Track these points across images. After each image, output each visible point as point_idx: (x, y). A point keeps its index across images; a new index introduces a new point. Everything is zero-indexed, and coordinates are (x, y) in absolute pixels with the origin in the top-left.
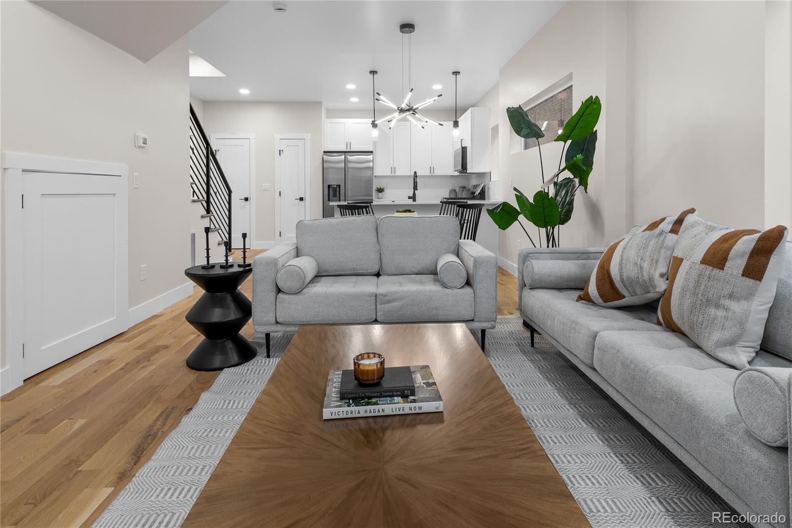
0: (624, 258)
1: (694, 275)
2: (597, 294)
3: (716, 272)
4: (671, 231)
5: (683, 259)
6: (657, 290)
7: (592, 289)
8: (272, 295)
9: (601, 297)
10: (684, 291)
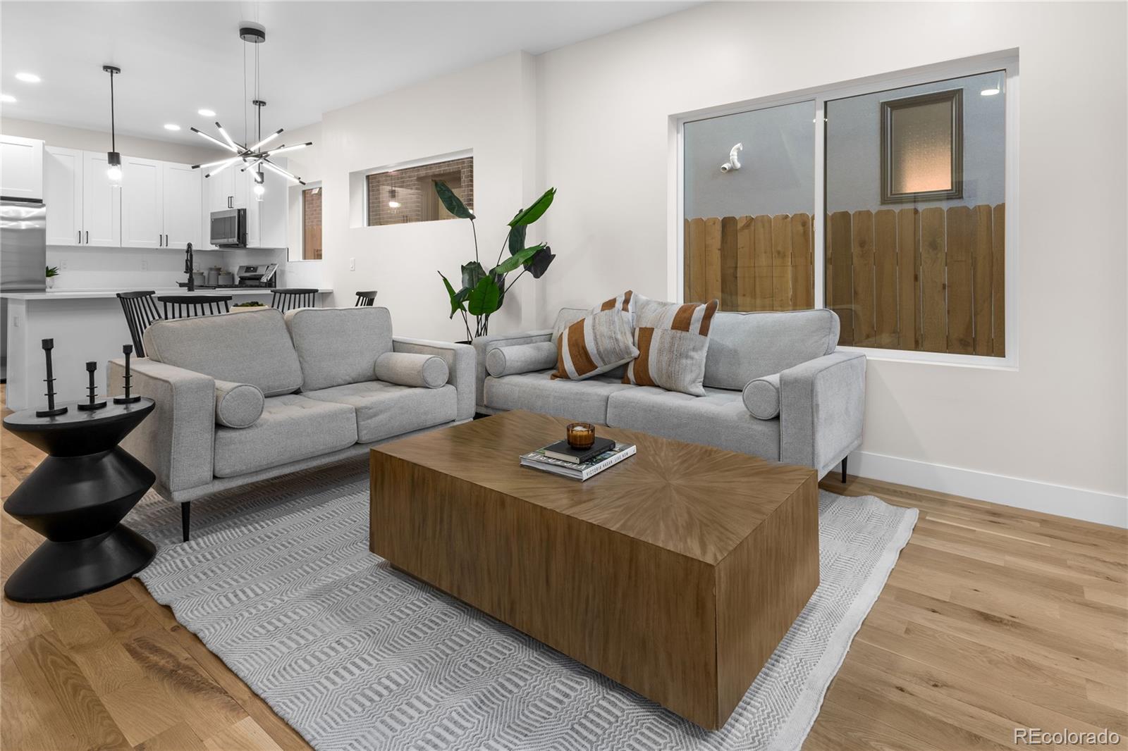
0: (598, 333)
1: (668, 339)
2: (573, 368)
3: (684, 333)
4: (623, 310)
5: (653, 329)
6: (633, 355)
7: (568, 365)
8: (208, 436)
9: (577, 371)
10: (660, 351)
